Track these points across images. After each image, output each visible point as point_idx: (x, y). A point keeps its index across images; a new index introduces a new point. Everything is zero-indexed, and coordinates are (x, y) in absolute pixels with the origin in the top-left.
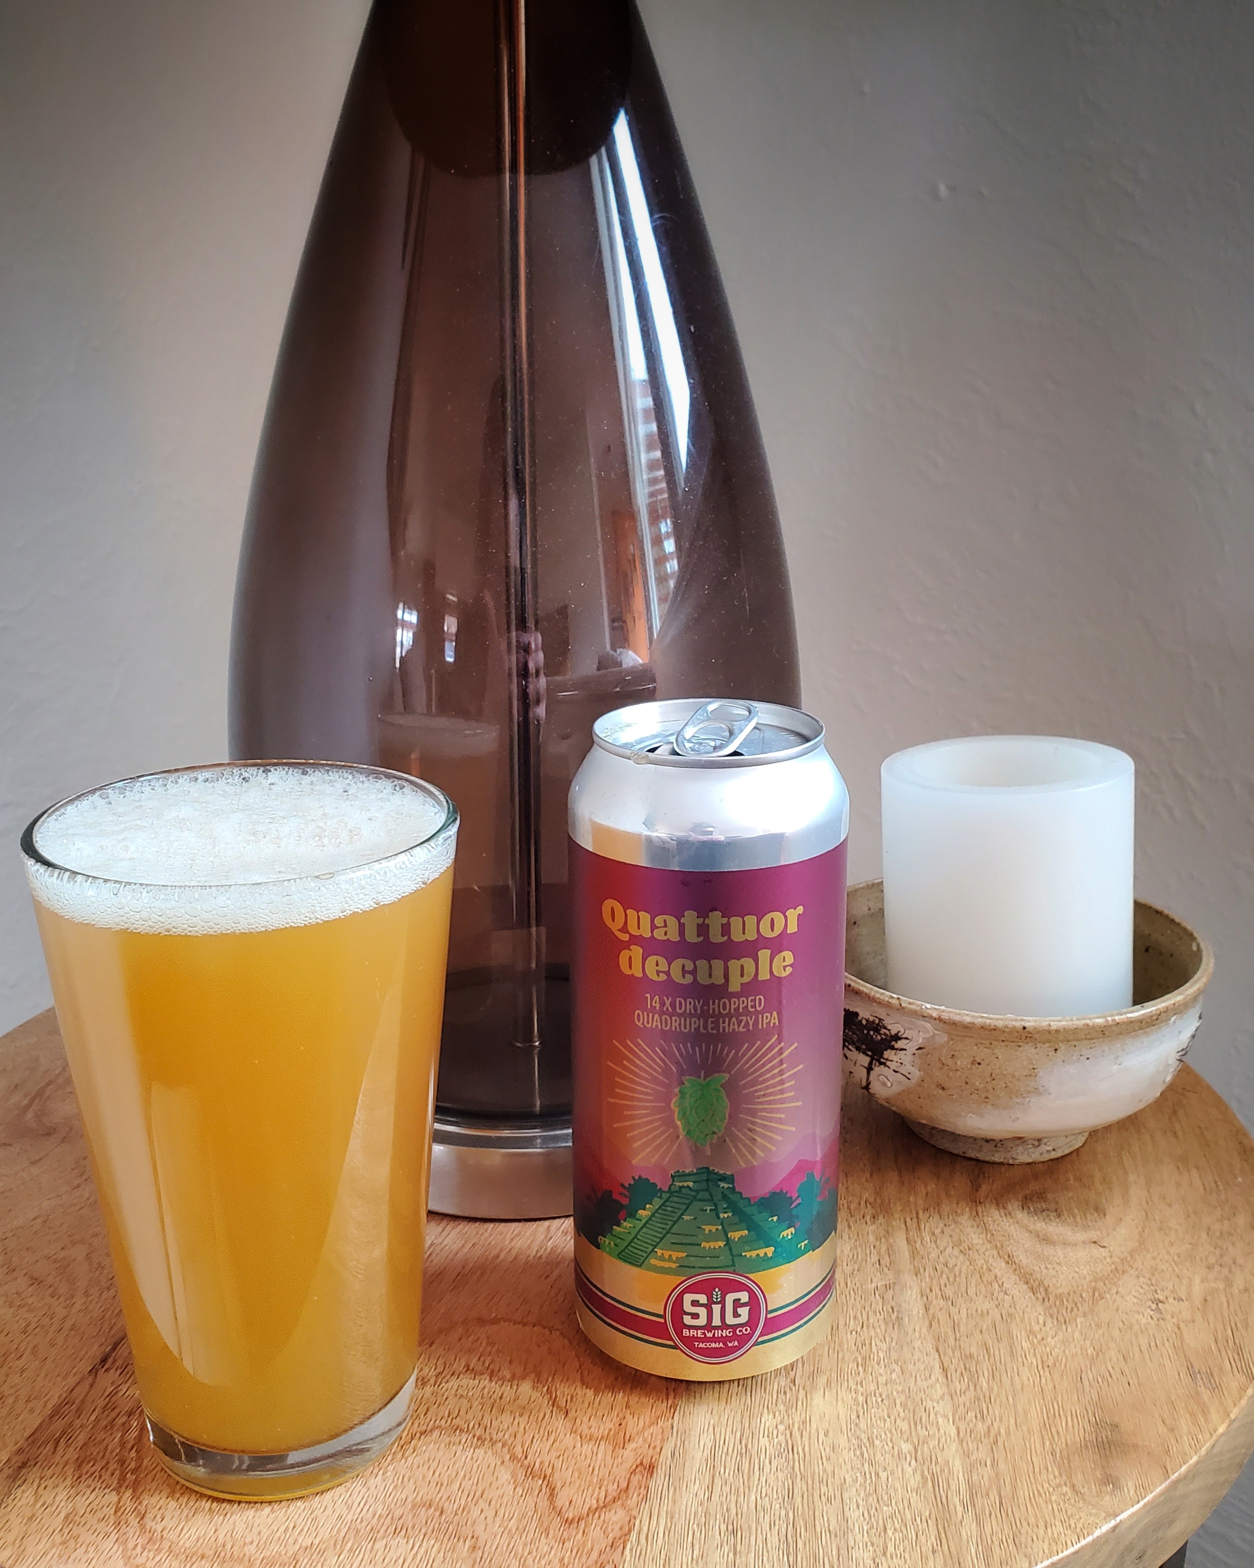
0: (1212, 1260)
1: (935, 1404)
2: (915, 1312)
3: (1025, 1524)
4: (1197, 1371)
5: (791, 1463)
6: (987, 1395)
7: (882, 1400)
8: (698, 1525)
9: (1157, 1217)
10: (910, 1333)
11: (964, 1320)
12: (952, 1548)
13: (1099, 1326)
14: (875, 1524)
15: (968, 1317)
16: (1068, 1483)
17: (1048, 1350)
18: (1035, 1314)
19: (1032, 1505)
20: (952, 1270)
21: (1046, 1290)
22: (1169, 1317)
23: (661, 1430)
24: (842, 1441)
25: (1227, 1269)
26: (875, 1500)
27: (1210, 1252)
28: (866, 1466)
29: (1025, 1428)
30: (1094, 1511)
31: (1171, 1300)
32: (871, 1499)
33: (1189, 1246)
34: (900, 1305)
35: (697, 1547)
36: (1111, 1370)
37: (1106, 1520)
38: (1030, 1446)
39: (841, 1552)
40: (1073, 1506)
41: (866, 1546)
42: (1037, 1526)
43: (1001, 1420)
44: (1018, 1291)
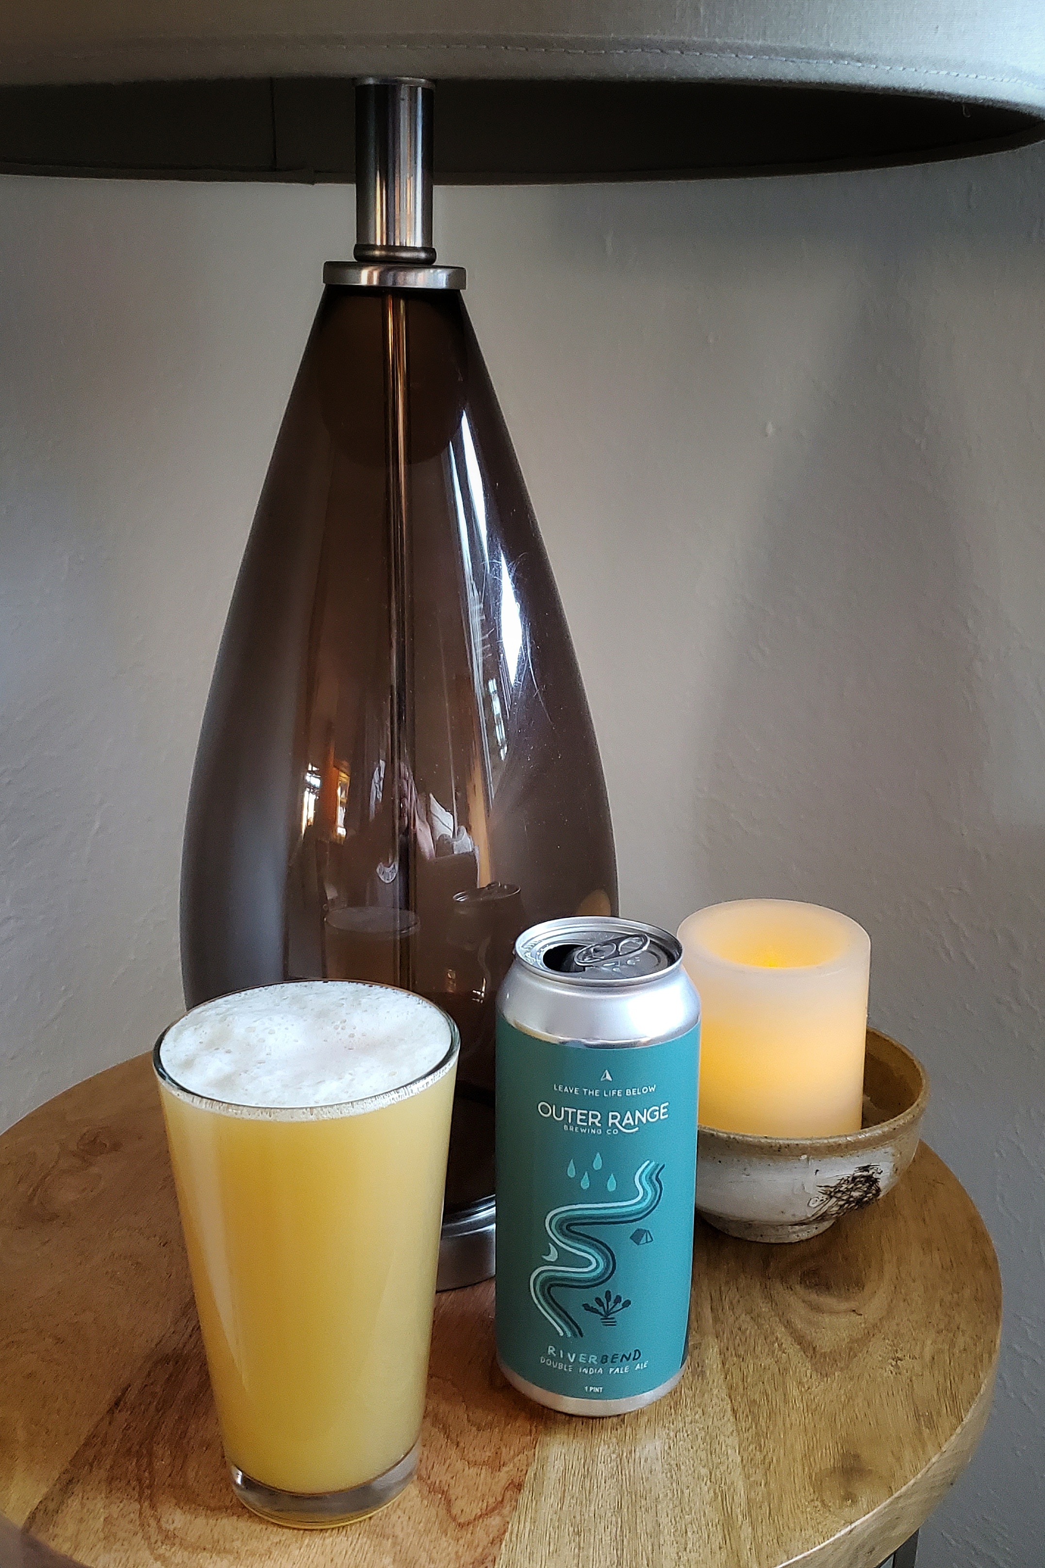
0: (942, 1326)
1: (727, 1439)
2: (715, 1367)
3: (786, 1528)
5: (620, 1482)
6: (765, 1431)
7: (688, 1435)
9: (902, 1290)
10: (711, 1383)
11: (751, 1373)
12: (734, 1546)
13: (851, 1379)
14: (679, 1528)
15: (754, 1370)
16: (819, 1498)
17: (813, 1397)
18: (804, 1369)
20: (744, 1333)
21: (815, 1349)
23: (526, 1458)
24: (658, 1467)
26: (680, 1510)
27: (941, 1320)
29: (791, 1458)
30: (836, 1519)
31: (907, 1358)
32: (677, 1510)
33: (925, 1314)
34: (704, 1361)
37: (845, 1525)
38: (794, 1471)
40: (820, 1514)
42: (795, 1530)
43: (774, 1451)
44: (793, 1350)
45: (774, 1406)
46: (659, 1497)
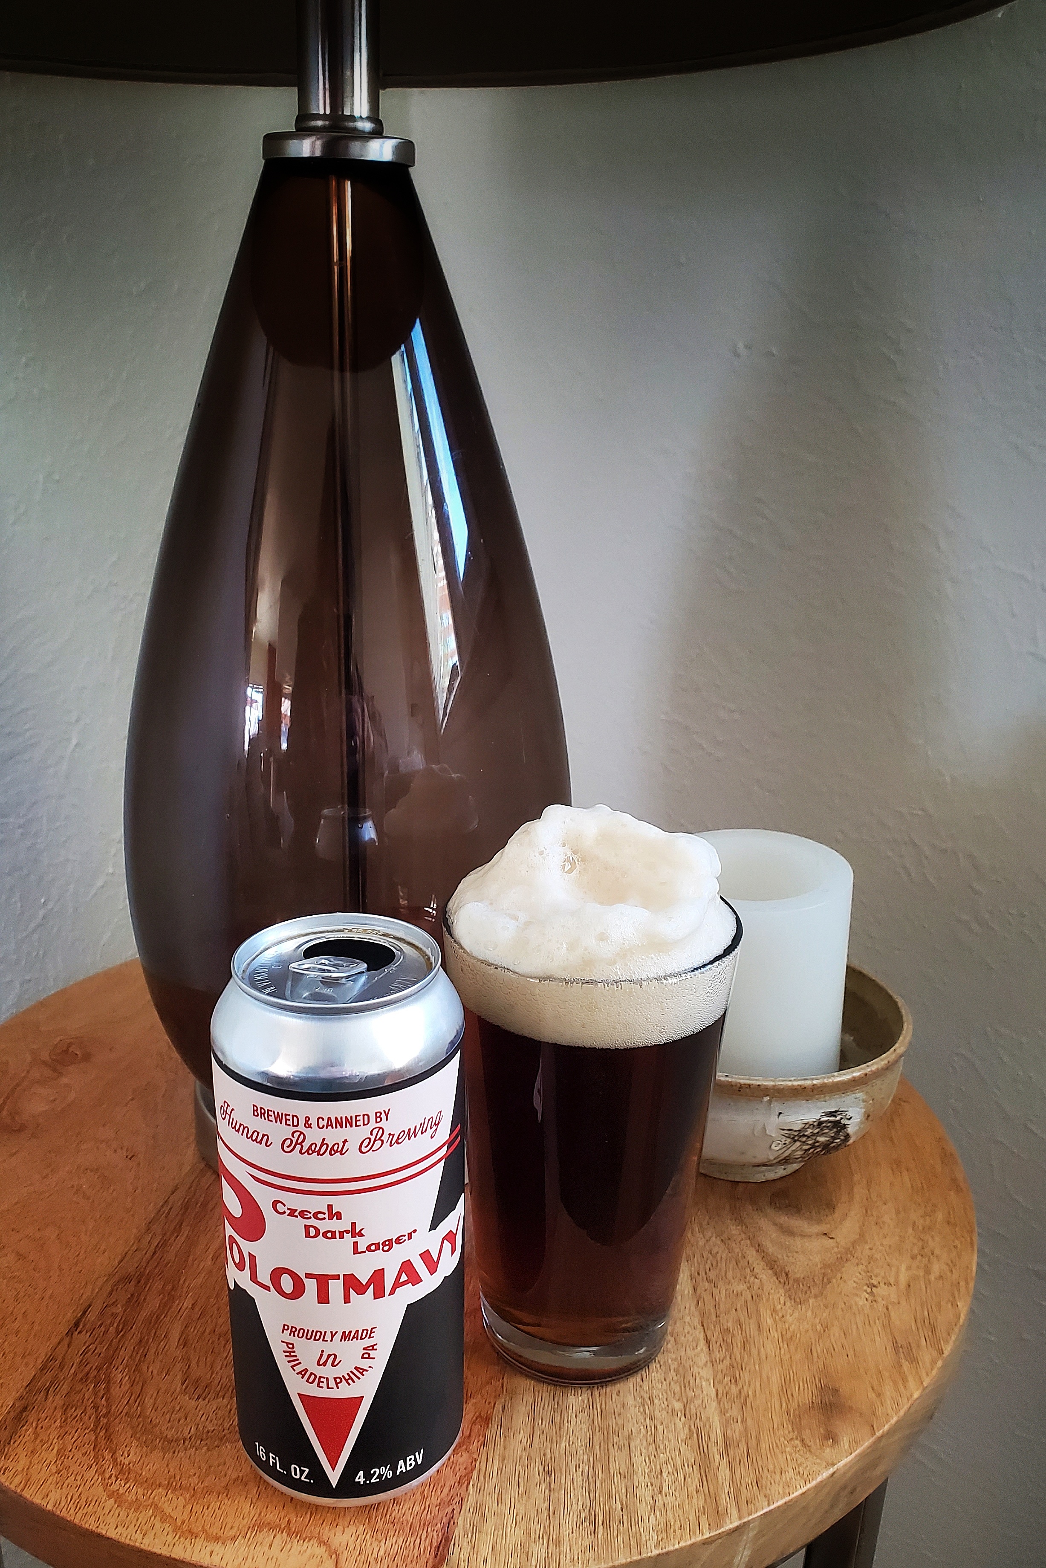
0: (916, 1251)
1: (700, 1370)
2: (686, 1292)
3: (765, 1470)
4: (900, 1346)
6: (739, 1363)
7: (661, 1366)
8: (522, 1467)
9: (875, 1214)
10: (683, 1309)
11: (723, 1299)
12: (711, 1489)
13: (826, 1307)
14: (654, 1468)
15: (726, 1297)
16: (799, 1438)
17: (787, 1326)
18: (778, 1295)
19: (771, 1455)
20: (715, 1256)
21: (787, 1275)
22: (880, 1299)
23: (494, 1388)
25: (927, 1259)
26: (654, 1448)
27: (914, 1244)
28: (648, 1420)
29: (767, 1392)
30: (818, 1461)
31: (882, 1284)
32: (651, 1447)
33: (898, 1238)
35: (521, 1485)
36: (835, 1346)
37: (826, 1468)
38: (771, 1405)
39: (628, 1490)
40: (801, 1456)
41: (647, 1486)
42: (775, 1473)
43: (749, 1385)
44: (765, 1275)
45: (748, 1336)
46: (632, 1434)
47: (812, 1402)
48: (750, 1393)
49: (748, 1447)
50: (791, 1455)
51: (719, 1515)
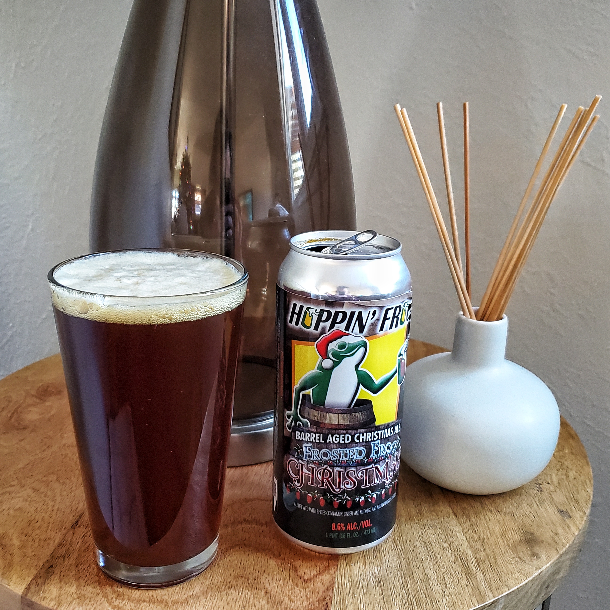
1: (454, 527)
4: (561, 511)
5: (398, 553)
6: (476, 523)
12: (474, 584)
16: (517, 557)
17: (497, 505)
22: (545, 490)
25: (565, 470)
26: (437, 566)
29: (494, 536)
31: (544, 483)
32: (435, 566)
36: (524, 512)
37: (536, 570)
38: (498, 543)
40: (521, 565)
41: (438, 585)
43: (484, 533)
46: (423, 560)
47: (521, 540)
48: (485, 537)
49: (490, 562)
50: (515, 565)
51: (482, 597)
